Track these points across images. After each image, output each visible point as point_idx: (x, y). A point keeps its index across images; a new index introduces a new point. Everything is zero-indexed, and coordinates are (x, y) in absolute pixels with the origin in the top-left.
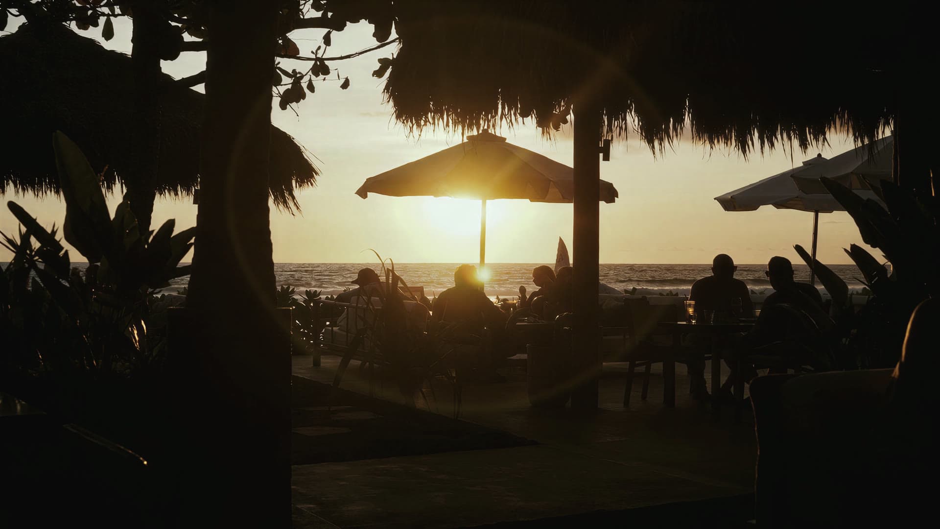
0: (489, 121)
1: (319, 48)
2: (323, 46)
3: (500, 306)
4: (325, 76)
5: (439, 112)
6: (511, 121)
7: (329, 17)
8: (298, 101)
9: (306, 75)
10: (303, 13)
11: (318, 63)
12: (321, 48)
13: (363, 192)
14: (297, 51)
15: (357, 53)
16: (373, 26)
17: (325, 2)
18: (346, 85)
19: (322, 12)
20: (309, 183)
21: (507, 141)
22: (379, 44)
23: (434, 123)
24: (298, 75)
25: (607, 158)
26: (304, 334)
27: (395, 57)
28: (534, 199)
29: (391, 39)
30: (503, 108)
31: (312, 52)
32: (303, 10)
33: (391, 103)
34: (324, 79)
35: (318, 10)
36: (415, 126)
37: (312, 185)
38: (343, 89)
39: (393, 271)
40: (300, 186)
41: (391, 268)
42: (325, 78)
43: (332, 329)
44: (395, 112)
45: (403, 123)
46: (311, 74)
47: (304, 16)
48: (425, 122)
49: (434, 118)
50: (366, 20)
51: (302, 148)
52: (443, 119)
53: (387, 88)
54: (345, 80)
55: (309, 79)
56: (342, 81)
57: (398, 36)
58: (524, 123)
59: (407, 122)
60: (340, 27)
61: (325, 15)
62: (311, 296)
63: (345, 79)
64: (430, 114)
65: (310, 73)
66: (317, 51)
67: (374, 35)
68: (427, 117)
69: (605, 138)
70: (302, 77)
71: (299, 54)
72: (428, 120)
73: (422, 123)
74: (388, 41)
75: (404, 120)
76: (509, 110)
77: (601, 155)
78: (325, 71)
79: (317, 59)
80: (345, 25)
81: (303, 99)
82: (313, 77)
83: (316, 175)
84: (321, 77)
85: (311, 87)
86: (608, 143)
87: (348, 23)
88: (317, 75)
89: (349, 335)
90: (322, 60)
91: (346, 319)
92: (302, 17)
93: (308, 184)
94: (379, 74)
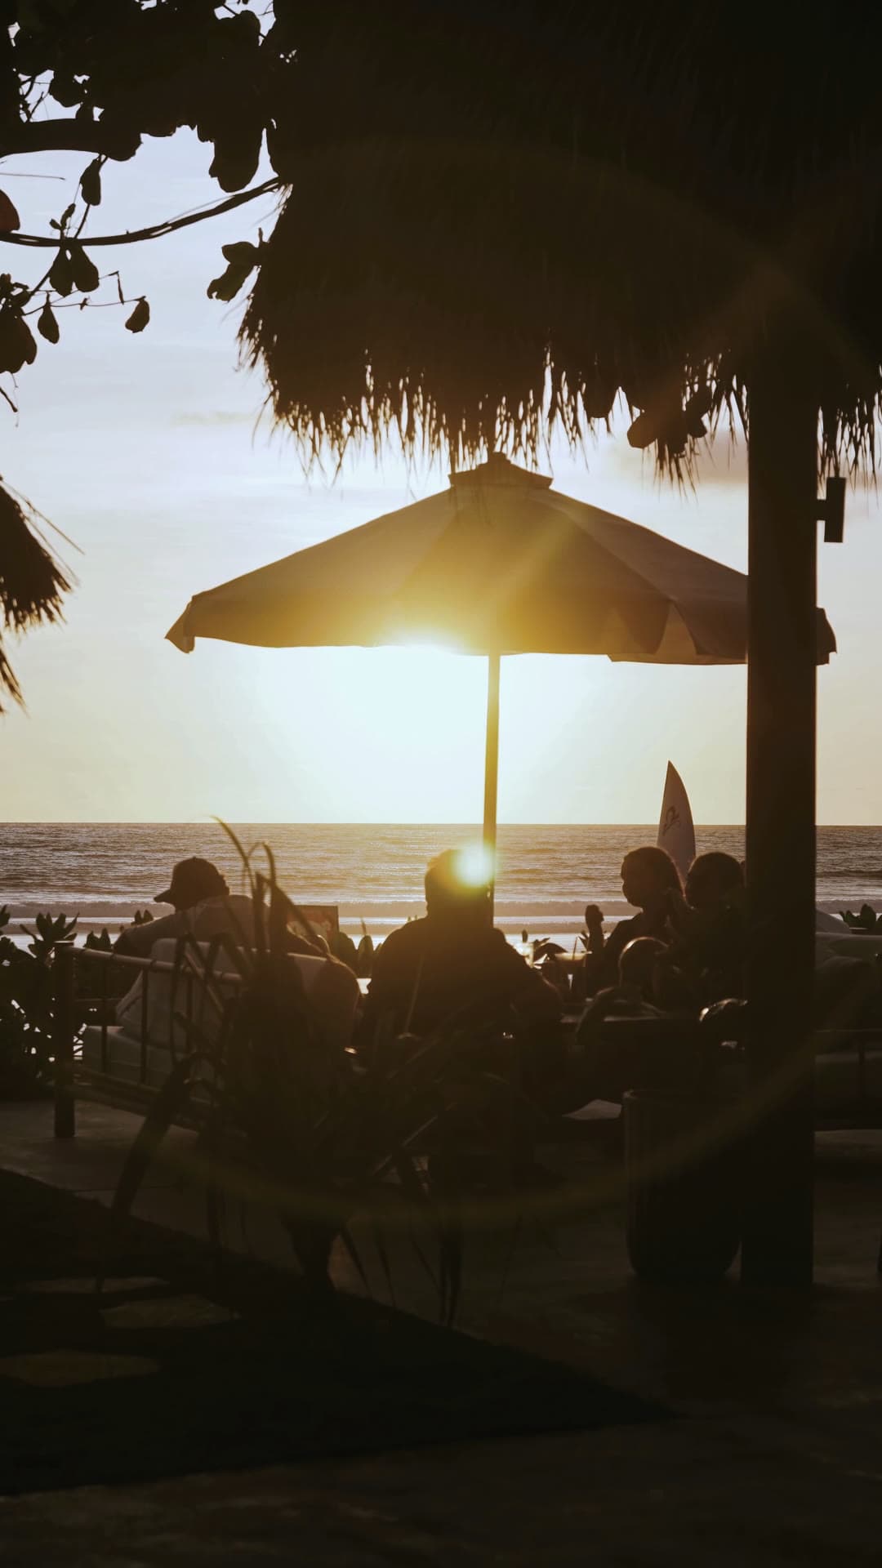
0: (518, 426)
1: (71, 210)
2: (81, 205)
3: (540, 968)
4: (86, 295)
5: (387, 393)
6: (576, 422)
7: (96, 119)
8: (14, 368)
9: (37, 289)
10: (26, 106)
11: (69, 255)
12: (76, 209)
13: (183, 635)
14: (13, 218)
15: (165, 225)
16: (209, 148)
17: (86, 77)
18: (139, 320)
19: (77, 107)
20: (43, 611)
21: (552, 487)
22: (226, 196)
23: (375, 430)
24: (17, 291)
25: (834, 535)
26: (30, 1037)
27: (266, 239)
28: (619, 654)
29: (255, 183)
30: (557, 388)
31: (53, 223)
32: (26, 99)
33: (262, 369)
34: (84, 304)
35: (67, 103)
36: (326, 437)
37: (50, 615)
38: (135, 331)
39: (272, 882)
40: (18, 621)
41: (266, 874)
42: (86, 300)
43: (104, 1030)
44: (273, 394)
45: (295, 428)
46: (51, 288)
47: (29, 115)
48: (353, 424)
49: (374, 417)
50: (192, 128)
51: (24, 508)
52: (398, 413)
53: (249, 322)
54: (138, 308)
55: (43, 303)
56: (130, 309)
57: (275, 175)
58: (608, 429)
59: (305, 426)
60: (124, 150)
61: (84, 114)
62: (52, 929)
63: (138, 303)
64: (364, 400)
65: (47, 285)
66: (64, 221)
67: (213, 172)
68: (357, 412)
69: (832, 475)
70: (26, 297)
71: (17, 227)
72: (361, 420)
73: (346, 428)
74: (249, 188)
75: (296, 420)
76: (573, 392)
77: (821, 526)
78: (88, 278)
79: (64, 243)
80: (138, 143)
81: (30, 361)
82: (55, 296)
83: (64, 589)
84: (77, 296)
85: (50, 328)
86: (837, 487)
87: (144, 137)
88: (65, 291)
89: (149, 1048)
90: (75, 245)
91: (139, 1001)
92: (24, 117)
93: (39, 616)
94: (223, 288)
